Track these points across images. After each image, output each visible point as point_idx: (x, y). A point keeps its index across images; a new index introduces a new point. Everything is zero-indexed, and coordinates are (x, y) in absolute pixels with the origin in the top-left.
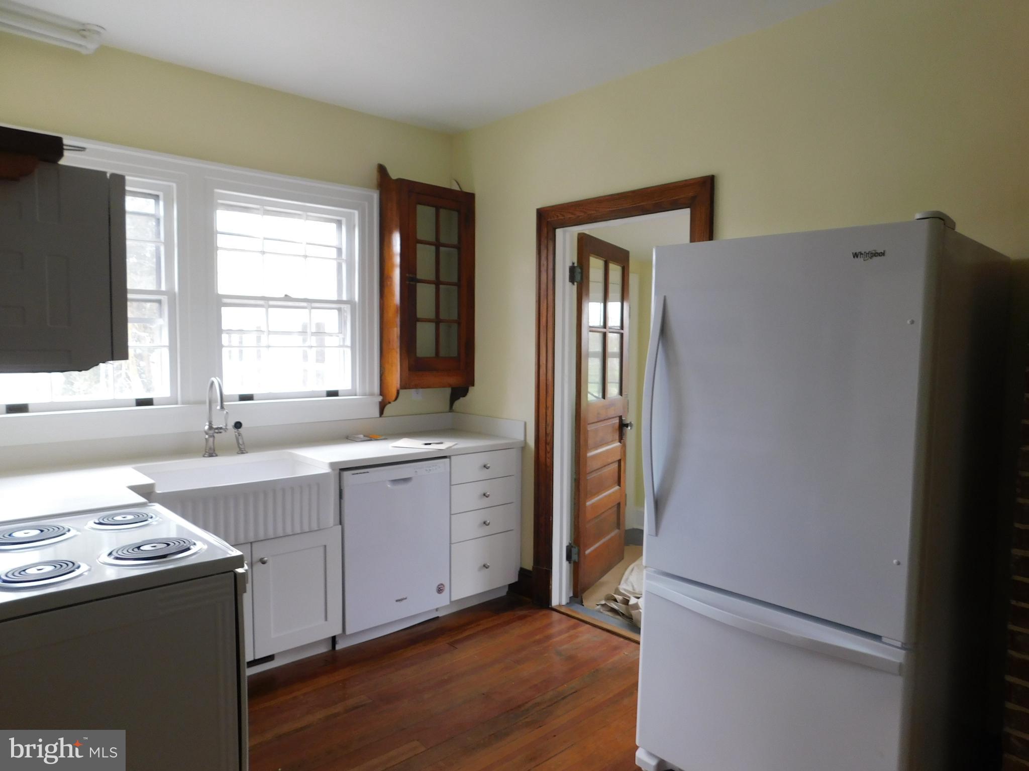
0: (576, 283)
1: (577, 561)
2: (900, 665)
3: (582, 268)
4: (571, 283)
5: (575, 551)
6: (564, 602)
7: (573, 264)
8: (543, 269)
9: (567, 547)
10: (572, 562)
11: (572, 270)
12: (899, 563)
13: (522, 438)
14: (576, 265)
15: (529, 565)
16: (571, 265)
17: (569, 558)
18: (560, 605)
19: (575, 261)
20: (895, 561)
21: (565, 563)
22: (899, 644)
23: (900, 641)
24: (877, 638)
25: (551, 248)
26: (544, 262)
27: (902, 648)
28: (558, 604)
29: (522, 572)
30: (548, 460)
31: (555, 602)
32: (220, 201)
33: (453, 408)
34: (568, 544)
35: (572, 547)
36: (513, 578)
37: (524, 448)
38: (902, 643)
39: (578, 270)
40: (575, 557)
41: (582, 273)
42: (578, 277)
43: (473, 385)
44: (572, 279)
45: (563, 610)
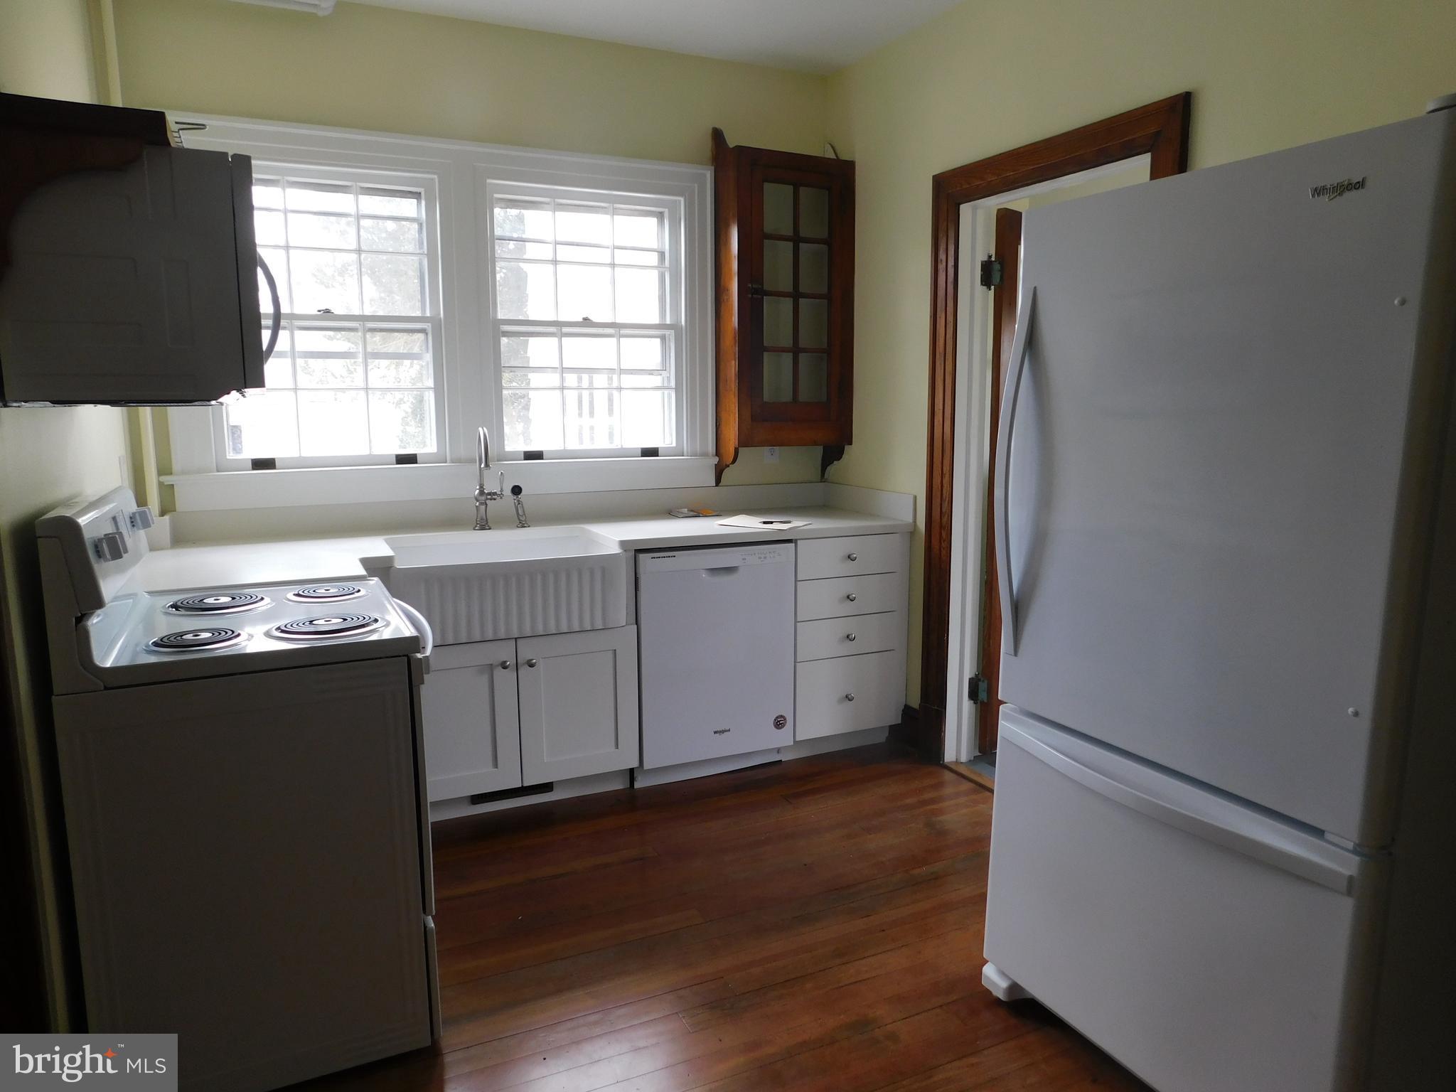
0: (993, 287)
1: (986, 701)
2: (1351, 878)
3: (1002, 264)
4: (985, 287)
5: (983, 686)
6: (964, 758)
7: (990, 257)
8: (942, 267)
9: (971, 680)
10: (979, 702)
11: (987, 267)
12: (1356, 714)
13: (910, 520)
14: (993, 259)
15: (915, 702)
16: (986, 259)
17: (973, 695)
18: (957, 762)
19: (993, 252)
20: (1351, 710)
21: (967, 704)
22: (1350, 845)
23: (1351, 841)
24: (1318, 832)
25: (951, 234)
26: (942, 256)
27: (1354, 852)
28: (955, 760)
29: (907, 711)
30: (944, 552)
31: (949, 755)
32: (496, 196)
33: (826, 476)
34: (973, 675)
35: (979, 680)
36: (894, 718)
37: (913, 533)
38: (1355, 843)
39: (997, 267)
40: (983, 696)
41: (1002, 270)
42: (996, 277)
43: (850, 443)
44: (986, 281)
45: (962, 770)
